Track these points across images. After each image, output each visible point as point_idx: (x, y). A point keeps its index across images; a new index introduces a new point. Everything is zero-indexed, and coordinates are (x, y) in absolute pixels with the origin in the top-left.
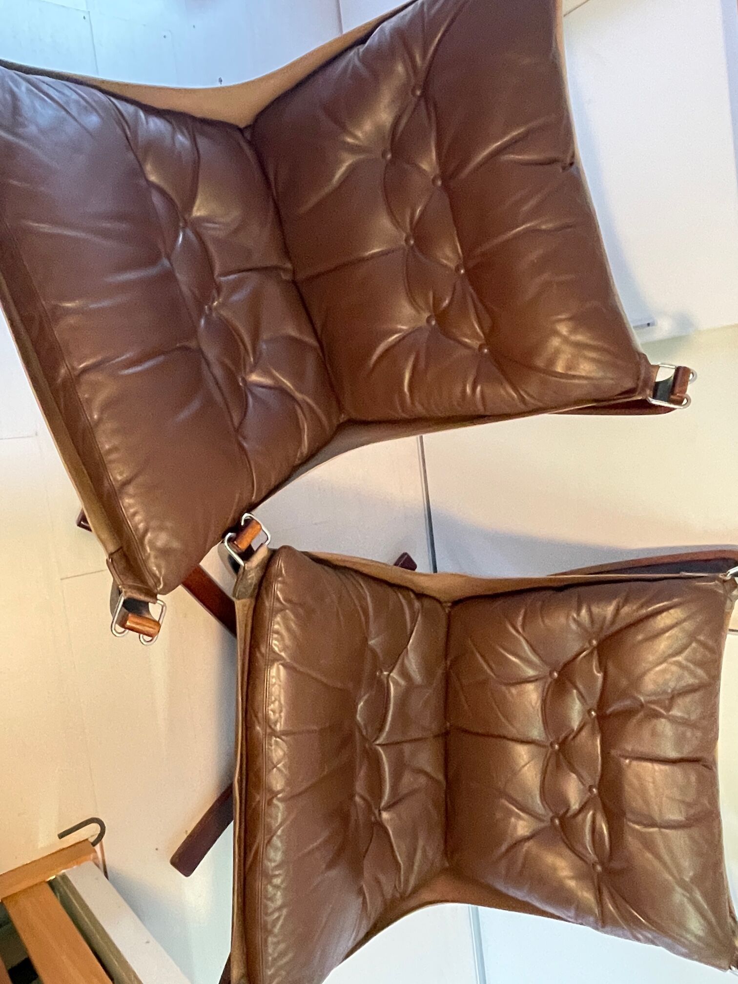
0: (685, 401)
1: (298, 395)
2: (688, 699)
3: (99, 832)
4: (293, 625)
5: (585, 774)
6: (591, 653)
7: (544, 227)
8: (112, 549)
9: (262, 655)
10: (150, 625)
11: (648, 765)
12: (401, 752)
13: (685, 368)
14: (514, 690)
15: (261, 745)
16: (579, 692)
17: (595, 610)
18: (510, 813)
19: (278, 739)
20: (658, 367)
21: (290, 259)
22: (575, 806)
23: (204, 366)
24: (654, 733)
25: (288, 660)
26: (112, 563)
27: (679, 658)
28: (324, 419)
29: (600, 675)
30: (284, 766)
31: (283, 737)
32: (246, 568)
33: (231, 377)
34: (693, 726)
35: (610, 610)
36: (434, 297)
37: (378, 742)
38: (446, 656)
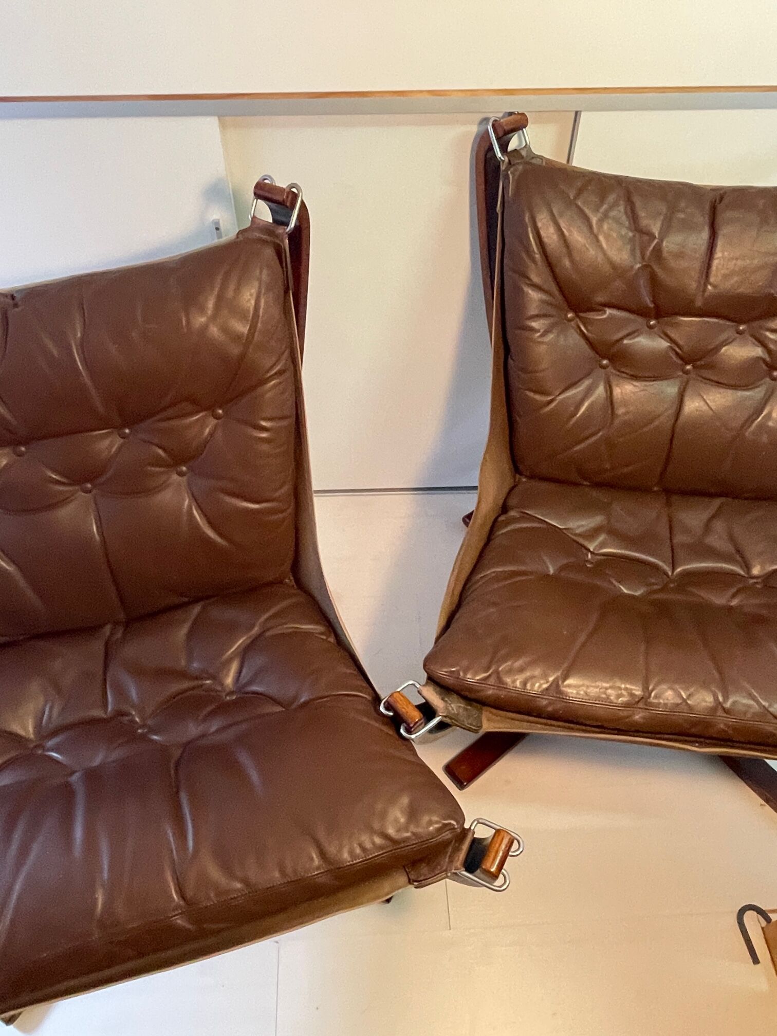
0: (294, 190)
1: (256, 630)
2: (642, 214)
3: (755, 913)
4: (518, 664)
5: (723, 337)
6: (581, 318)
7: (79, 335)
8: (403, 879)
9: (550, 704)
10: (499, 842)
11: (715, 263)
12: (683, 545)
13: (256, 187)
14: (620, 411)
15: (658, 716)
16: (628, 336)
17: (533, 310)
18: (762, 426)
19: (653, 694)
20: (254, 217)
21: (101, 626)
22: (759, 351)
23: (204, 742)
24: (680, 255)
25: (559, 674)
26: (419, 882)
27: (594, 220)
28: (285, 604)
29: (609, 311)
30: (686, 689)
31: (650, 688)
32: (445, 714)
33: (223, 708)
34: (673, 209)
35: (534, 295)
36: (153, 465)
37: (670, 573)
38: (576, 484)
